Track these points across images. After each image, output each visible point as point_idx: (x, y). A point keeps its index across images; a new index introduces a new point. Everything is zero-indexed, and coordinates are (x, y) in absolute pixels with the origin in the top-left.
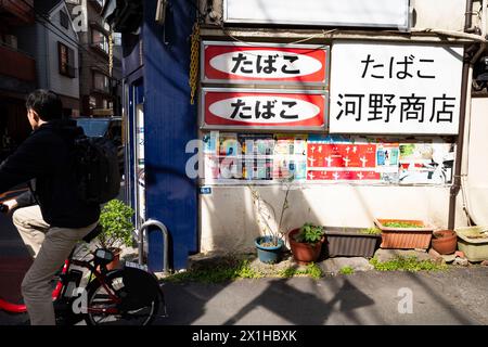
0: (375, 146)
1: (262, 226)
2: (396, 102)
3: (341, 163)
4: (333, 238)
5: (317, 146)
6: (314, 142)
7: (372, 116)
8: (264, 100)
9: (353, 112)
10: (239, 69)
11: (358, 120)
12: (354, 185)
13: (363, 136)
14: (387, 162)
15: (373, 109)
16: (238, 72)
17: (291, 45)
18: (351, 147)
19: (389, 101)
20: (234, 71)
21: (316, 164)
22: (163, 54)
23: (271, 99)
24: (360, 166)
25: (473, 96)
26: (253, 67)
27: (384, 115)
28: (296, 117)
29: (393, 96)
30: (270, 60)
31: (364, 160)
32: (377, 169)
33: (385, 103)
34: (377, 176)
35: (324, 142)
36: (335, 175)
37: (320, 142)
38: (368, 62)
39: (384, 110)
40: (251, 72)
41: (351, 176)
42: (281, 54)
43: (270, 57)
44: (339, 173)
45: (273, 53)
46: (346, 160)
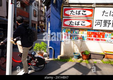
0: (105, 33)
1: (75, 50)
3: (95, 37)
4: (92, 54)
5: (90, 32)
6: (89, 31)
7: (104, 25)
8: (77, 21)
9: (99, 24)
11: (101, 26)
12: (99, 42)
13: (102, 30)
14: (108, 37)
15: (105, 24)
16: (72, 14)
17: (84, 8)
18: (98, 33)
19: (109, 22)
20: (71, 14)
21: (89, 37)
23: (79, 21)
26: (75, 13)
28: (85, 25)
29: (110, 21)
30: (79, 12)
31: (101, 36)
32: (105, 39)
34: (105, 40)
35: (91, 31)
36: (94, 40)
37: (90, 31)
38: (104, 12)
39: (108, 24)
40: (74, 14)
41: (98, 40)
42: (82, 10)
43: (79, 11)
44: (95, 39)
45: (80, 10)
46: (97, 36)
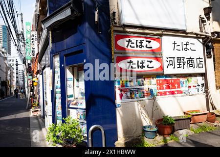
0: (179, 80)
2: (186, 60)
3: (169, 88)
5: (160, 80)
7: (178, 66)
8: (140, 60)
9: (172, 65)
10: (129, 46)
11: (174, 68)
12: (174, 97)
13: (175, 75)
14: (184, 86)
15: (178, 63)
16: (129, 47)
17: (148, 36)
18: (172, 80)
19: (183, 60)
20: (127, 47)
21: (160, 89)
22: (96, 38)
24: (175, 88)
25: (207, 58)
26: (135, 45)
27: (182, 66)
28: (153, 67)
29: (184, 58)
30: (141, 42)
31: (176, 86)
32: (182, 89)
33: (182, 61)
34: (181, 92)
35: (162, 79)
36: (168, 93)
37: (160, 79)
38: (175, 44)
39: (182, 63)
40: (134, 47)
41: (173, 93)
42: (145, 39)
43: (141, 41)
44: (170, 92)
45: (142, 39)
46: (171, 86)
